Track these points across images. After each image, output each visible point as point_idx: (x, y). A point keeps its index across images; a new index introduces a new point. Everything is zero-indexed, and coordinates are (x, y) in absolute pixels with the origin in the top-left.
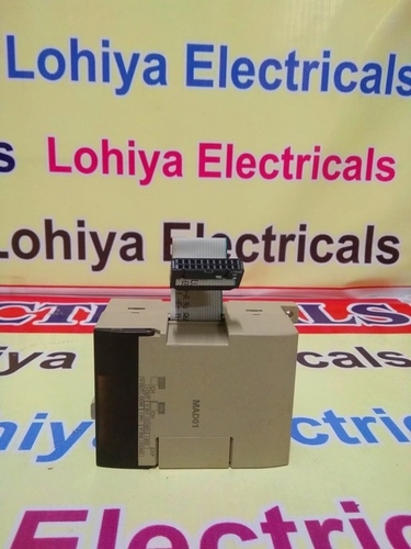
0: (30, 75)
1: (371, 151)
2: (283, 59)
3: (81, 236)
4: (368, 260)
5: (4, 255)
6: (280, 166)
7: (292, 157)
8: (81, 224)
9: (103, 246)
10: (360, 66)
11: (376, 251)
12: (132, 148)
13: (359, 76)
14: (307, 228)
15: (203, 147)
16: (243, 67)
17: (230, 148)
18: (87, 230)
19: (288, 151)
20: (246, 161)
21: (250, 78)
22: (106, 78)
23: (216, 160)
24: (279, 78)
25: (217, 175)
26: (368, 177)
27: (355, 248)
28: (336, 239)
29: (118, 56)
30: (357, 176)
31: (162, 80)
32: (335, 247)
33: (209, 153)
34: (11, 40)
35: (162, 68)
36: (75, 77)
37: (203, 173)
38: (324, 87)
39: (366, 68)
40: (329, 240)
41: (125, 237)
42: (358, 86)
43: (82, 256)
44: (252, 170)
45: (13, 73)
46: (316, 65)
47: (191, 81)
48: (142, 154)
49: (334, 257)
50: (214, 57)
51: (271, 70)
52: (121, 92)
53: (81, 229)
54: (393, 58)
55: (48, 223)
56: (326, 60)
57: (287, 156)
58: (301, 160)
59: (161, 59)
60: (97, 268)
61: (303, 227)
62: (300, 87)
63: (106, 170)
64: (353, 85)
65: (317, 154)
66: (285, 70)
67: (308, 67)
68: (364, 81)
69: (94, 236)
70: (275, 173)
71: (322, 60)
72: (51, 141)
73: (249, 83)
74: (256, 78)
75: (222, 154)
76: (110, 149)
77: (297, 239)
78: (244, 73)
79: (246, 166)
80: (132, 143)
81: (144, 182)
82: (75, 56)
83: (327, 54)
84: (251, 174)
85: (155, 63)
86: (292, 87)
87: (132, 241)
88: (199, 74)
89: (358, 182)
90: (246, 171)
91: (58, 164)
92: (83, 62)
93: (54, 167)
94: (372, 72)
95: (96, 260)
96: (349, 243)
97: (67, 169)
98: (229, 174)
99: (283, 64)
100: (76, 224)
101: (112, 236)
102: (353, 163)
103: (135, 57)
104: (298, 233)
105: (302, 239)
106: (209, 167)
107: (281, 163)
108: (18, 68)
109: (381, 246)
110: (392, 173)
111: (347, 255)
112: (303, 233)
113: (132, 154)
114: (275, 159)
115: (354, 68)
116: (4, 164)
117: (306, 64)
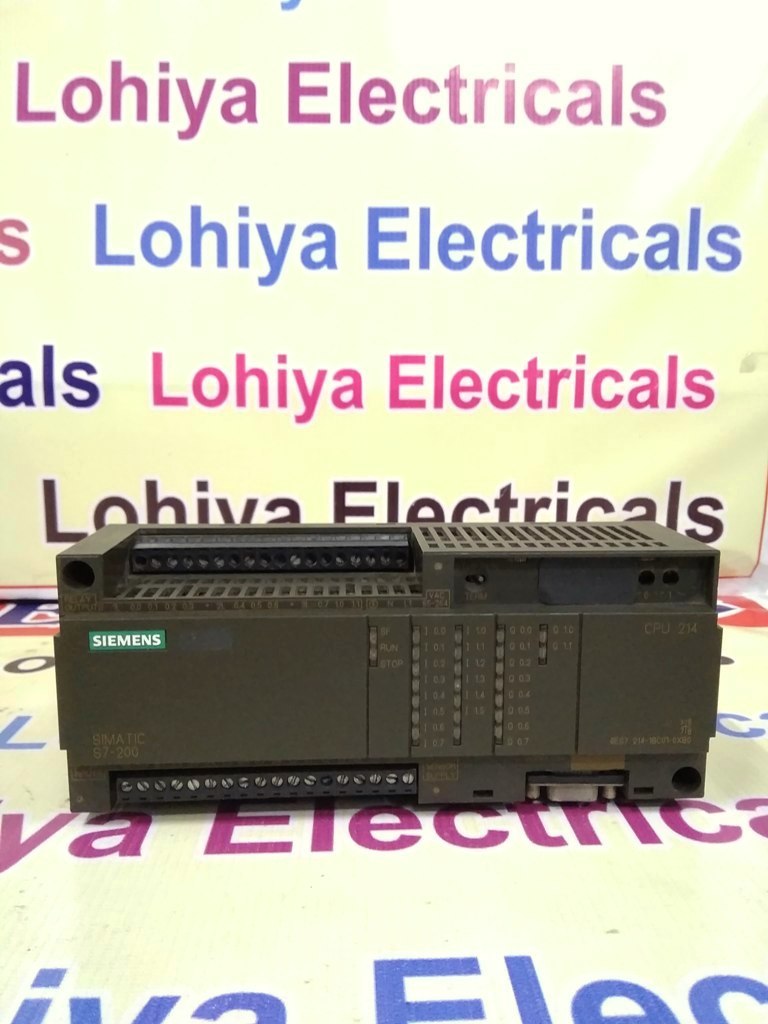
0: (128, 260)
1: (673, 361)
2: (518, 223)
3: (203, 506)
6: (521, 388)
7: (541, 374)
8: (202, 486)
10: (642, 230)
11: (684, 523)
12: (282, 367)
13: (641, 245)
14: (571, 487)
15: (396, 361)
16: (457, 238)
17: (439, 361)
18: (211, 496)
19: (533, 363)
20: (467, 382)
21: (468, 253)
22: (244, 262)
23: (418, 380)
24: (514, 252)
25: (419, 404)
26: (671, 403)
27: (650, 518)
28: (618, 503)
29: (263, 230)
30: (653, 402)
31: (330, 261)
32: (618, 517)
33: (405, 370)
34: (101, 211)
35: (330, 244)
36: (196, 260)
37: (396, 402)
38: (587, 263)
39: (653, 231)
40: (608, 507)
41: (272, 506)
42: (641, 261)
44: (476, 394)
45: (103, 258)
46: (571, 229)
47: (375, 262)
48: (299, 375)
50: (411, 225)
51: (500, 239)
52: (266, 281)
53: (203, 495)
54: (695, 215)
56: (587, 222)
57: (532, 372)
58: (556, 377)
59: (328, 231)
61: (563, 486)
62: (548, 264)
63: (241, 401)
64: (632, 259)
65: (580, 367)
66: (522, 239)
67: (559, 234)
69: (223, 505)
70: (514, 399)
71: (580, 223)
72: (157, 359)
73: (467, 261)
74: (477, 254)
75: (427, 371)
76: (249, 366)
77: (554, 505)
78: (457, 247)
79: (467, 389)
80: (282, 359)
81: (303, 419)
82: (197, 231)
83: (588, 214)
84: (475, 402)
85: (319, 237)
86: (535, 264)
87: (283, 512)
88: (387, 251)
89: (654, 410)
90: (465, 397)
91: (167, 392)
92: (209, 240)
93: (160, 399)
94: (663, 237)
96: (640, 511)
97: (181, 401)
98: (438, 403)
99: (519, 230)
100: (195, 486)
101: (251, 505)
102: (645, 381)
103: (289, 231)
105: (562, 505)
106: (407, 392)
107: (523, 383)
108: (111, 251)
109: (693, 513)
110: (710, 396)
112: (563, 495)
113: (282, 375)
114: (513, 377)
115: (631, 233)
116: (81, 395)
117: (556, 230)
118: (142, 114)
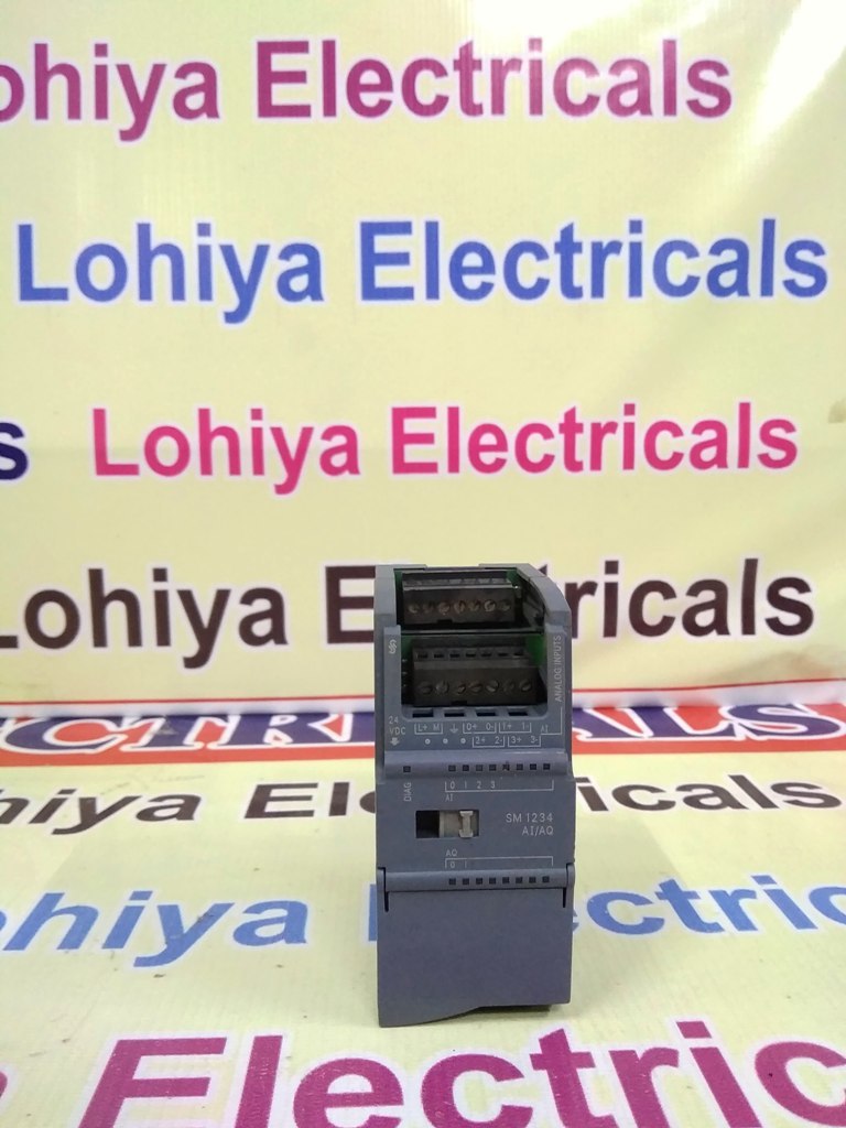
0: (61, 294)
1: (745, 409)
2: (549, 240)
3: (161, 599)
4: (748, 627)
5: (9, 642)
6: (556, 445)
7: (580, 428)
8: (160, 575)
9: (205, 615)
10: (703, 246)
11: (764, 609)
12: (257, 424)
13: (703, 265)
14: (621, 568)
15: (400, 415)
16: (473, 260)
17: (453, 414)
18: (172, 587)
19: (571, 415)
20: (488, 439)
21: (487, 278)
22: (206, 293)
23: (427, 439)
24: (544, 276)
25: (430, 468)
26: (743, 461)
27: (720, 605)
28: (680, 586)
29: (228, 252)
30: (720, 461)
31: (314, 291)
32: (678, 606)
33: (412, 426)
34: (25, 233)
35: (313, 269)
36: (145, 293)
37: (400, 466)
38: (635, 289)
39: (717, 249)
40: (667, 591)
41: (248, 598)
42: (703, 285)
43: (163, 638)
44: (501, 455)
45: (29, 292)
46: (615, 247)
47: (371, 291)
48: (278, 433)
49: (678, 626)
50: (414, 244)
51: (526, 262)
52: (234, 317)
53: (161, 586)
54: (769, 226)
55: (96, 577)
56: (636, 238)
57: (570, 426)
58: (599, 432)
59: (311, 252)
60: (195, 662)
61: (612, 567)
62: (587, 290)
63: (206, 468)
64: (692, 283)
65: (630, 419)
66: (554, 262)
67: (600, 253)
68: (714, 275)
69: (186, 597)
70: (548, 461)
71: (626, 238)
72: (99, 416)
73: (485, 289)
74: (498, 279)
75: (438, 427)
76: (214, 424)
77: (600, 591)
78: (473, 271)
79: (488, 448)
80: (257, 414)
81: (283, 489)
82: (146, 255)
83: (636, 227)
84: (499, 464)
85: (300, 260)
86: (571, 291)
87: (262, 605)
88: (385, 276)
89: (723, 471)
90: (488, 458)
91: (113, 459)
92: (161, 267)
93: (104, 467)
94: (730, 256)
95: (192, 647)
96: (708, 596)
97: (131, 470)
98: (454, 466)
99: (550, 248)
100: (150, 576)
101: (222, 597)
102: (710, 435)
103: (261, 253)
104: (602, 579)
105: (611, 590)
106: (413, 453)
107: (559, 439)
108: (39, 282)
109: (774, 598)
110: (791, 451)
111: (705, 618)
112: (611, 578)
113: (257, 433)
114: (546, 433)
115: (691, 251)
116: (7, 464)
117: (597, 247)
118: (74, 111)
